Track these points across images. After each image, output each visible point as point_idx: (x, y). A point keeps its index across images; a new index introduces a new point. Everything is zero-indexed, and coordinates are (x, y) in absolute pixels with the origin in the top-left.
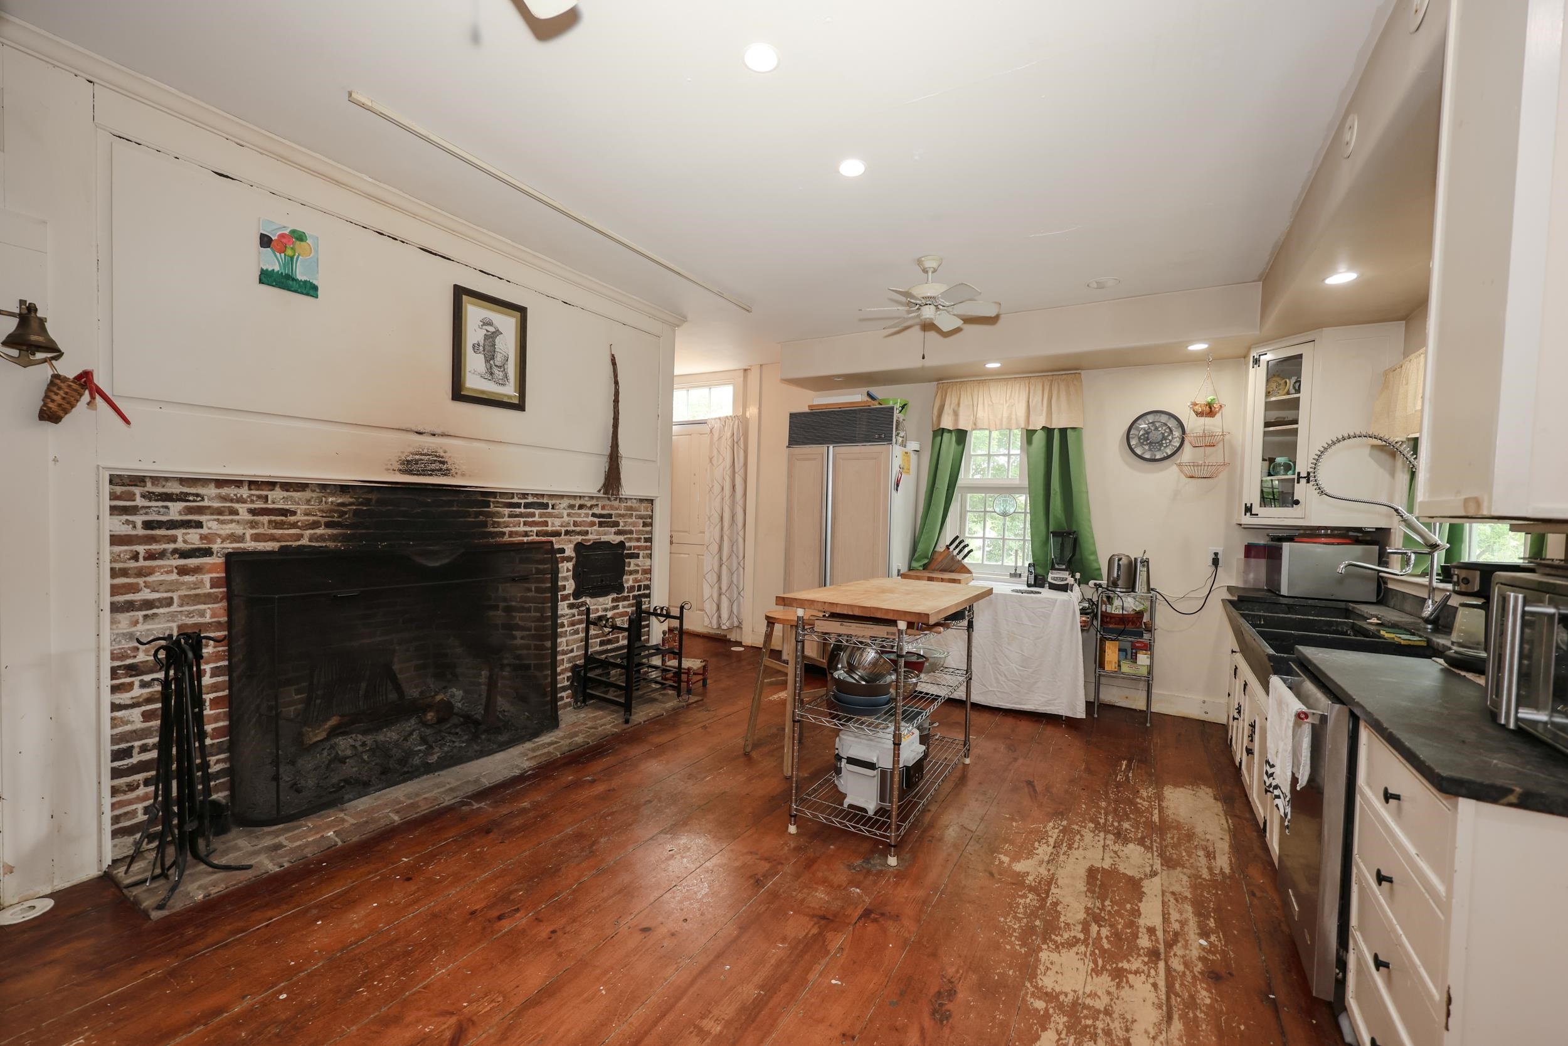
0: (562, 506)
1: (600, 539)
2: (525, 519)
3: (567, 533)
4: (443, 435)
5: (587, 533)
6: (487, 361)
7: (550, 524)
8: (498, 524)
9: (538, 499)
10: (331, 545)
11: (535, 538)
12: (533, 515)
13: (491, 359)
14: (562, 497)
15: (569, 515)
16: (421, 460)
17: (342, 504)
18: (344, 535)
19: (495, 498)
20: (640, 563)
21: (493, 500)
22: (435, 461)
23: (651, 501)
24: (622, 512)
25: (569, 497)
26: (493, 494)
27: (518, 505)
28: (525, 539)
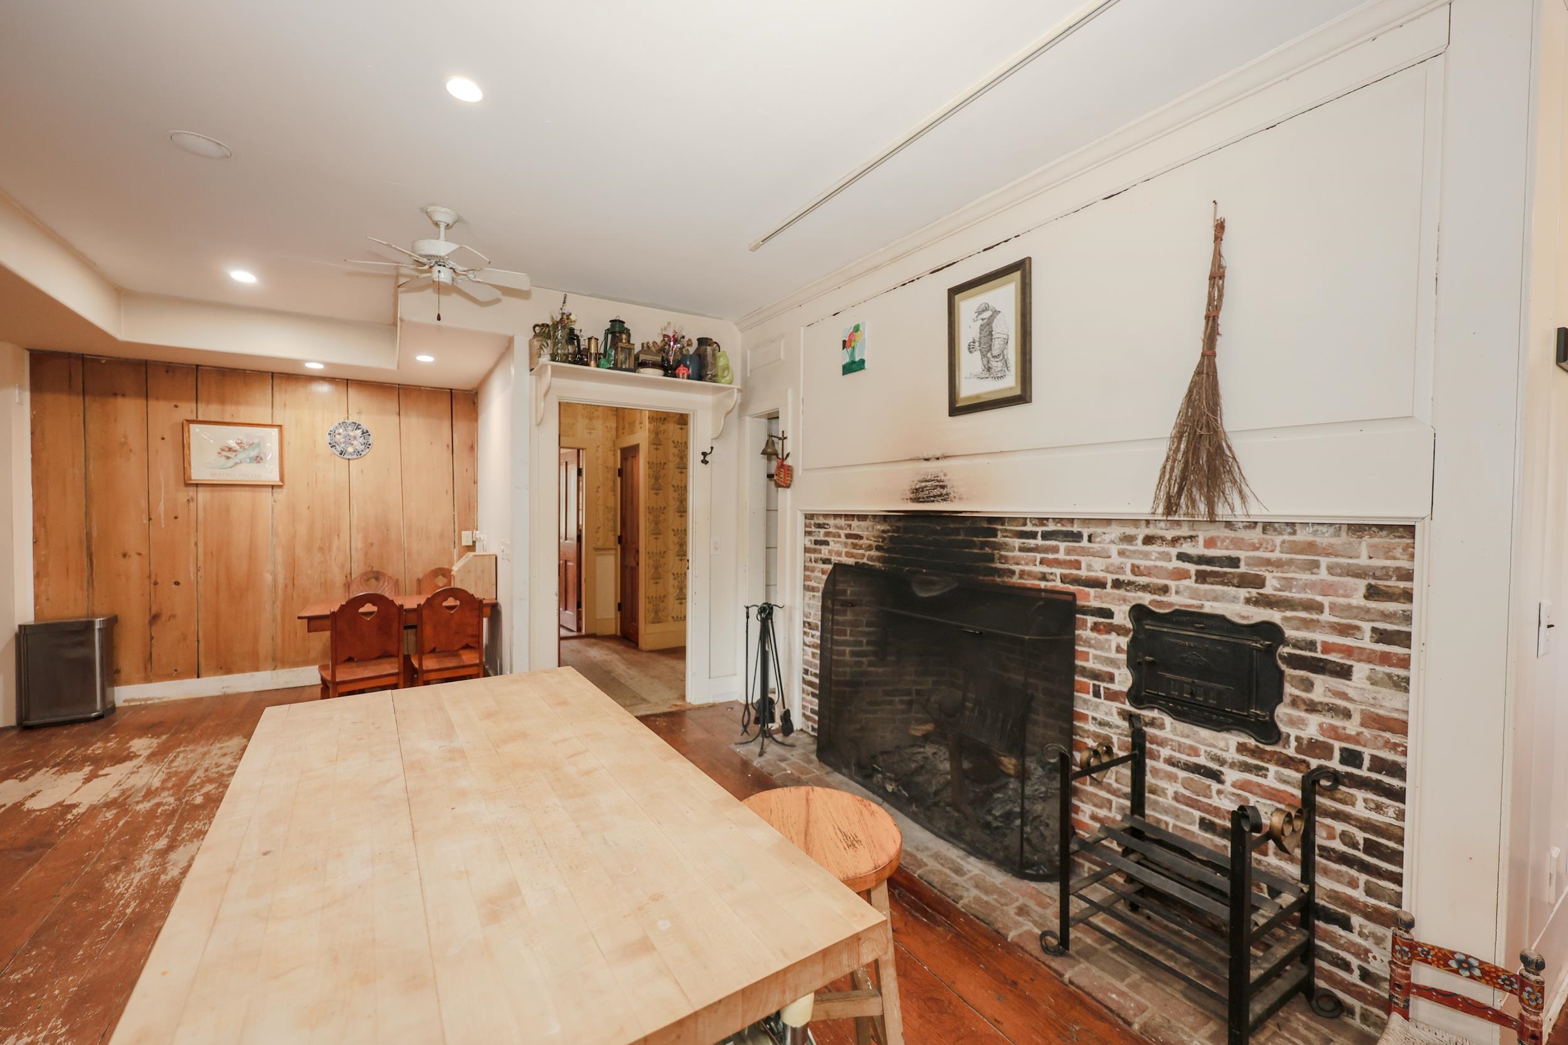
0: (1107, 538)
1: (1202, 606)
2: (1042, 555)
3: (1117, 584)
4: (945, 457)
5: (1165, 590)
6: (984, 356)
7: (1083, 565)
8: (1006, 559)
9: (1063, 525)
10: (877, 564)
11: (1058, 584)
12: (1055, 550)
13: (988, 352)
14: (1108, 522)
15: (1121, 553)
16: (926, 486)
17: (883, 531)
18: (884, 557)
19: (1003, 524)
20: (1351, 693)
21: (999, 527)
22: (937, 486)
23: (1410, 530)
24: (1275, 555)
25: (1122, 522)
26: (1001, 520)
27: (1033, 535)
28: (1043, 584)
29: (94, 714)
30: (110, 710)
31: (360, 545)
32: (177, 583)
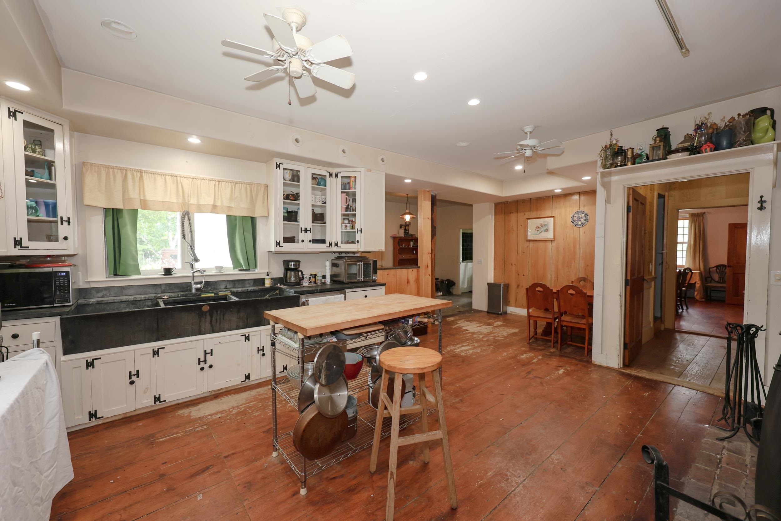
29: (500, 313)
30: (506, 313)
31: (583, 266)
32: (524, 275)
